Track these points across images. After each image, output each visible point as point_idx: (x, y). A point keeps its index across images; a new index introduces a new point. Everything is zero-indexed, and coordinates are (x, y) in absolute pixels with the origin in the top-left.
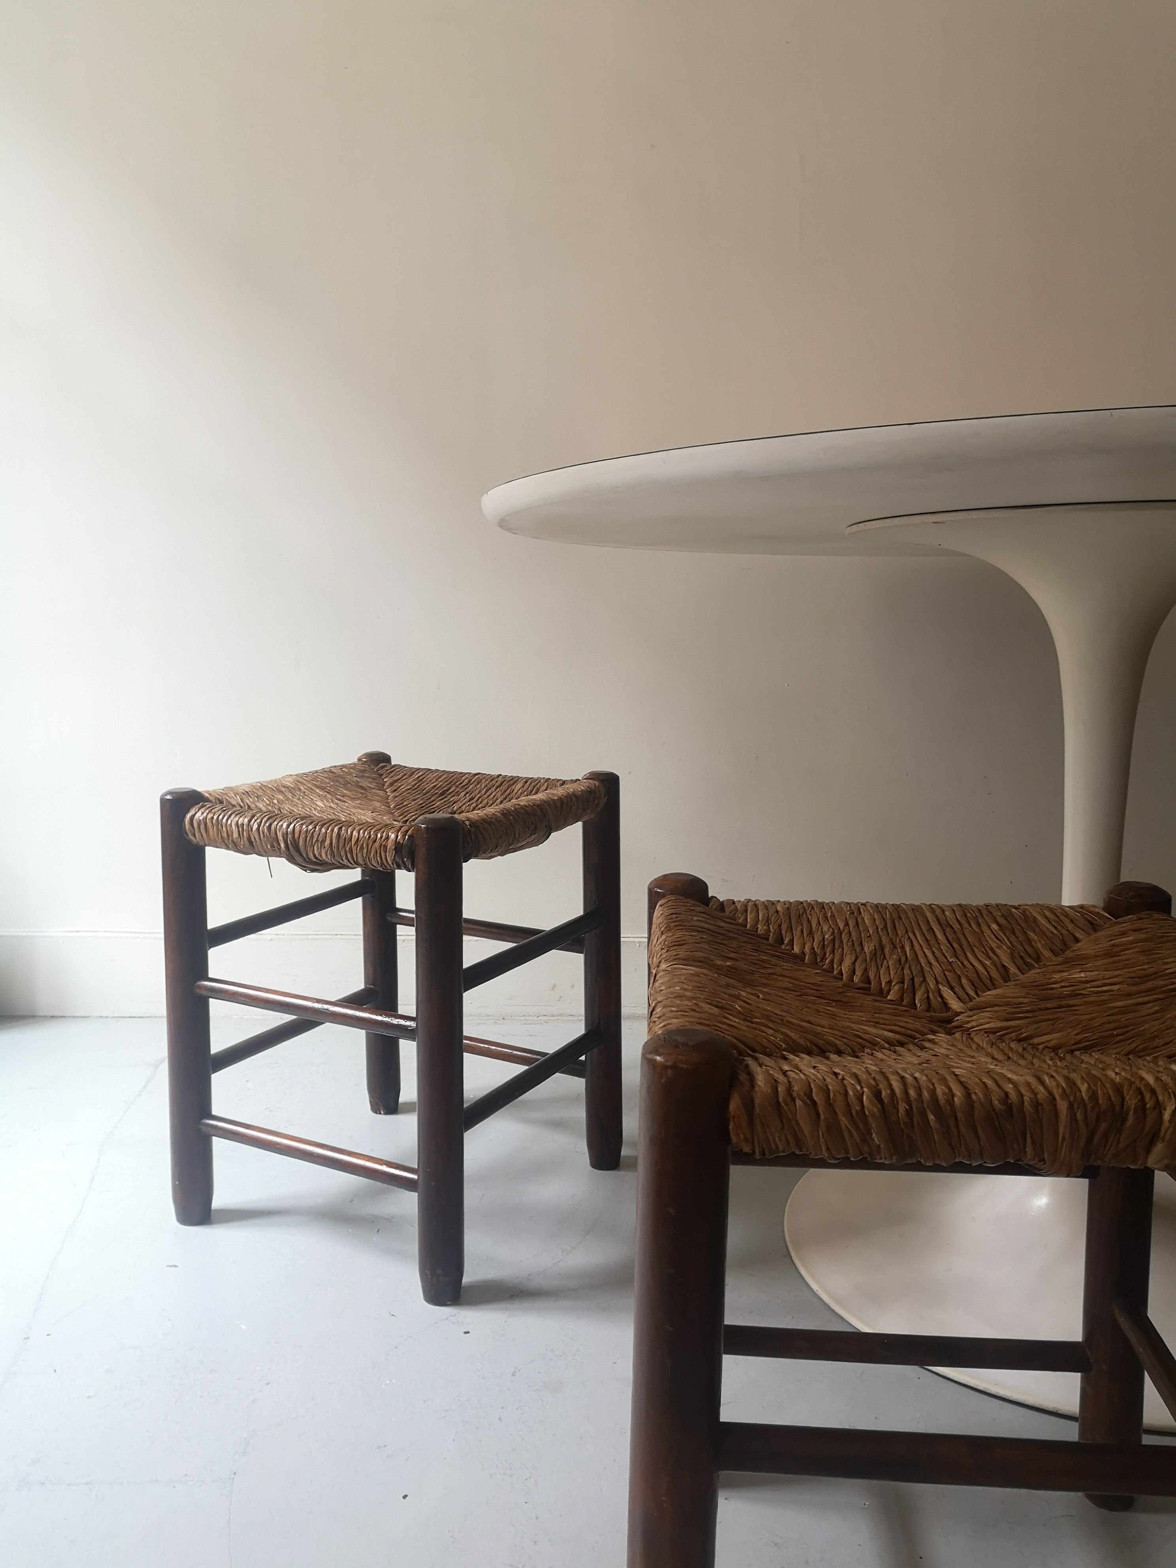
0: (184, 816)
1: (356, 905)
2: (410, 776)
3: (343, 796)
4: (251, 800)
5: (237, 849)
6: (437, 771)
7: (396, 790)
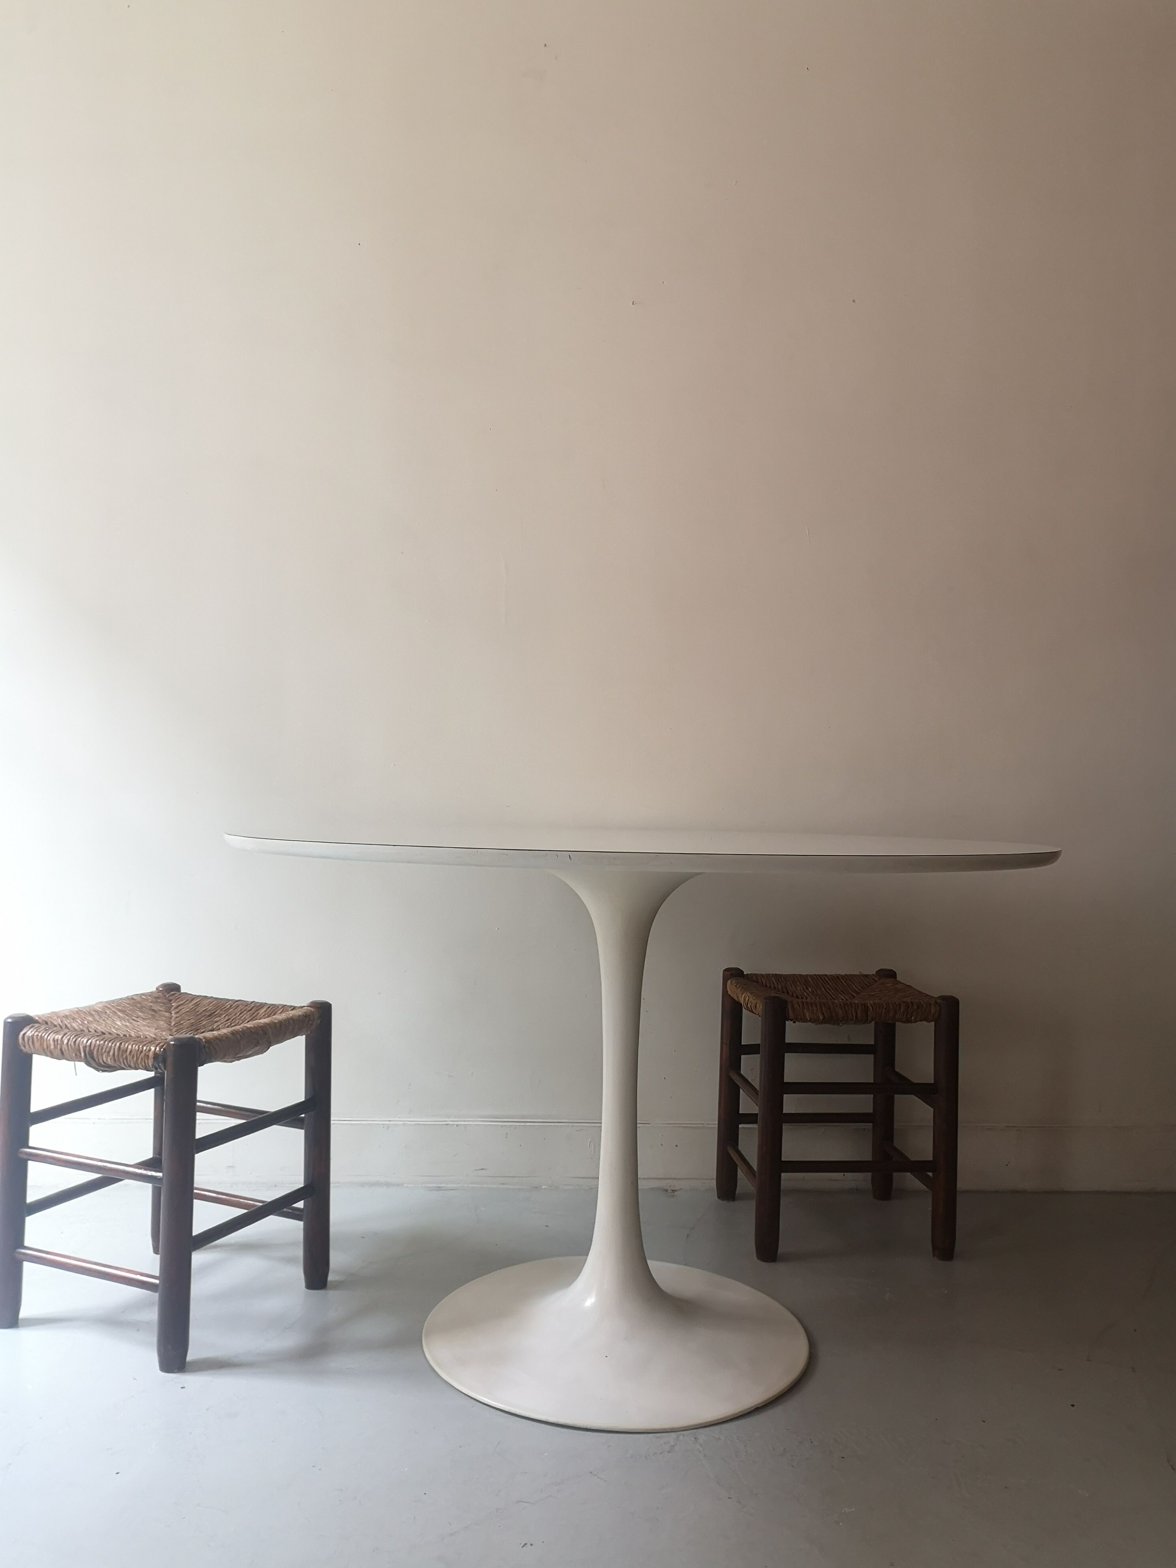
0: (19, 1033)
1: (149, 1095)
2: (191, 1001)
3: (137, 1018)
4: (68, 1021)
5: (52, 1056)
6: (212, 997)
7: (178, 1012)
